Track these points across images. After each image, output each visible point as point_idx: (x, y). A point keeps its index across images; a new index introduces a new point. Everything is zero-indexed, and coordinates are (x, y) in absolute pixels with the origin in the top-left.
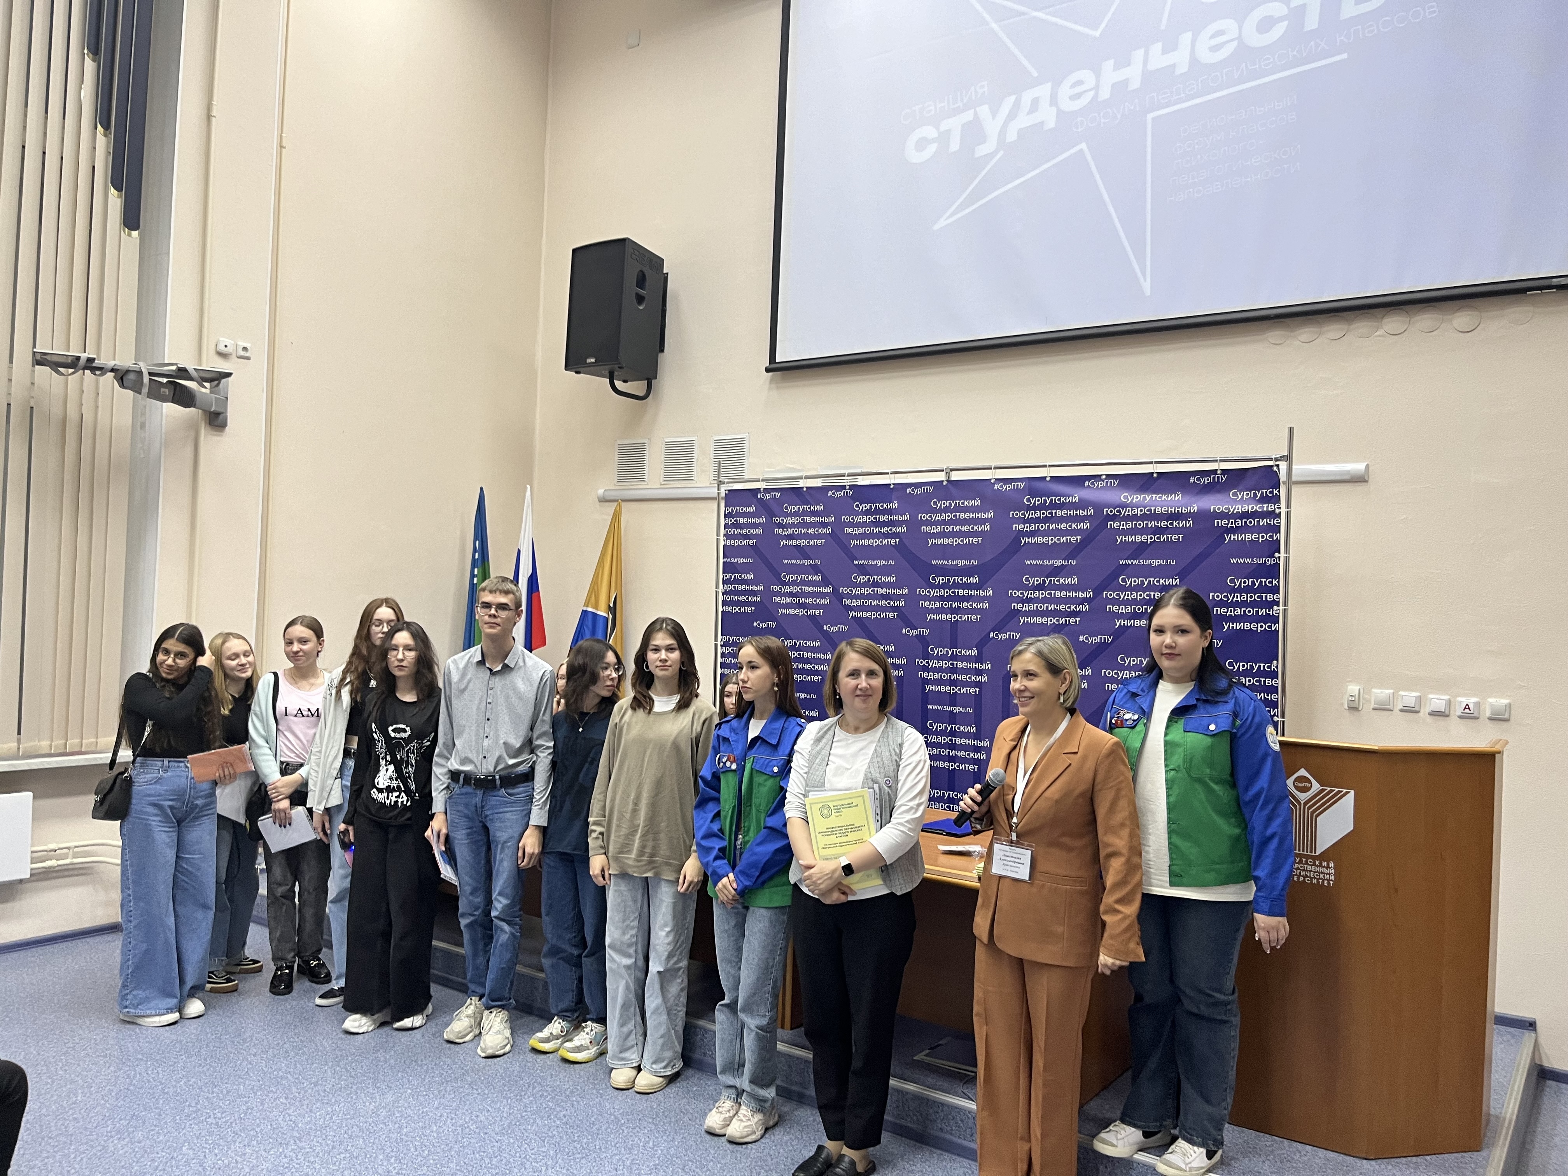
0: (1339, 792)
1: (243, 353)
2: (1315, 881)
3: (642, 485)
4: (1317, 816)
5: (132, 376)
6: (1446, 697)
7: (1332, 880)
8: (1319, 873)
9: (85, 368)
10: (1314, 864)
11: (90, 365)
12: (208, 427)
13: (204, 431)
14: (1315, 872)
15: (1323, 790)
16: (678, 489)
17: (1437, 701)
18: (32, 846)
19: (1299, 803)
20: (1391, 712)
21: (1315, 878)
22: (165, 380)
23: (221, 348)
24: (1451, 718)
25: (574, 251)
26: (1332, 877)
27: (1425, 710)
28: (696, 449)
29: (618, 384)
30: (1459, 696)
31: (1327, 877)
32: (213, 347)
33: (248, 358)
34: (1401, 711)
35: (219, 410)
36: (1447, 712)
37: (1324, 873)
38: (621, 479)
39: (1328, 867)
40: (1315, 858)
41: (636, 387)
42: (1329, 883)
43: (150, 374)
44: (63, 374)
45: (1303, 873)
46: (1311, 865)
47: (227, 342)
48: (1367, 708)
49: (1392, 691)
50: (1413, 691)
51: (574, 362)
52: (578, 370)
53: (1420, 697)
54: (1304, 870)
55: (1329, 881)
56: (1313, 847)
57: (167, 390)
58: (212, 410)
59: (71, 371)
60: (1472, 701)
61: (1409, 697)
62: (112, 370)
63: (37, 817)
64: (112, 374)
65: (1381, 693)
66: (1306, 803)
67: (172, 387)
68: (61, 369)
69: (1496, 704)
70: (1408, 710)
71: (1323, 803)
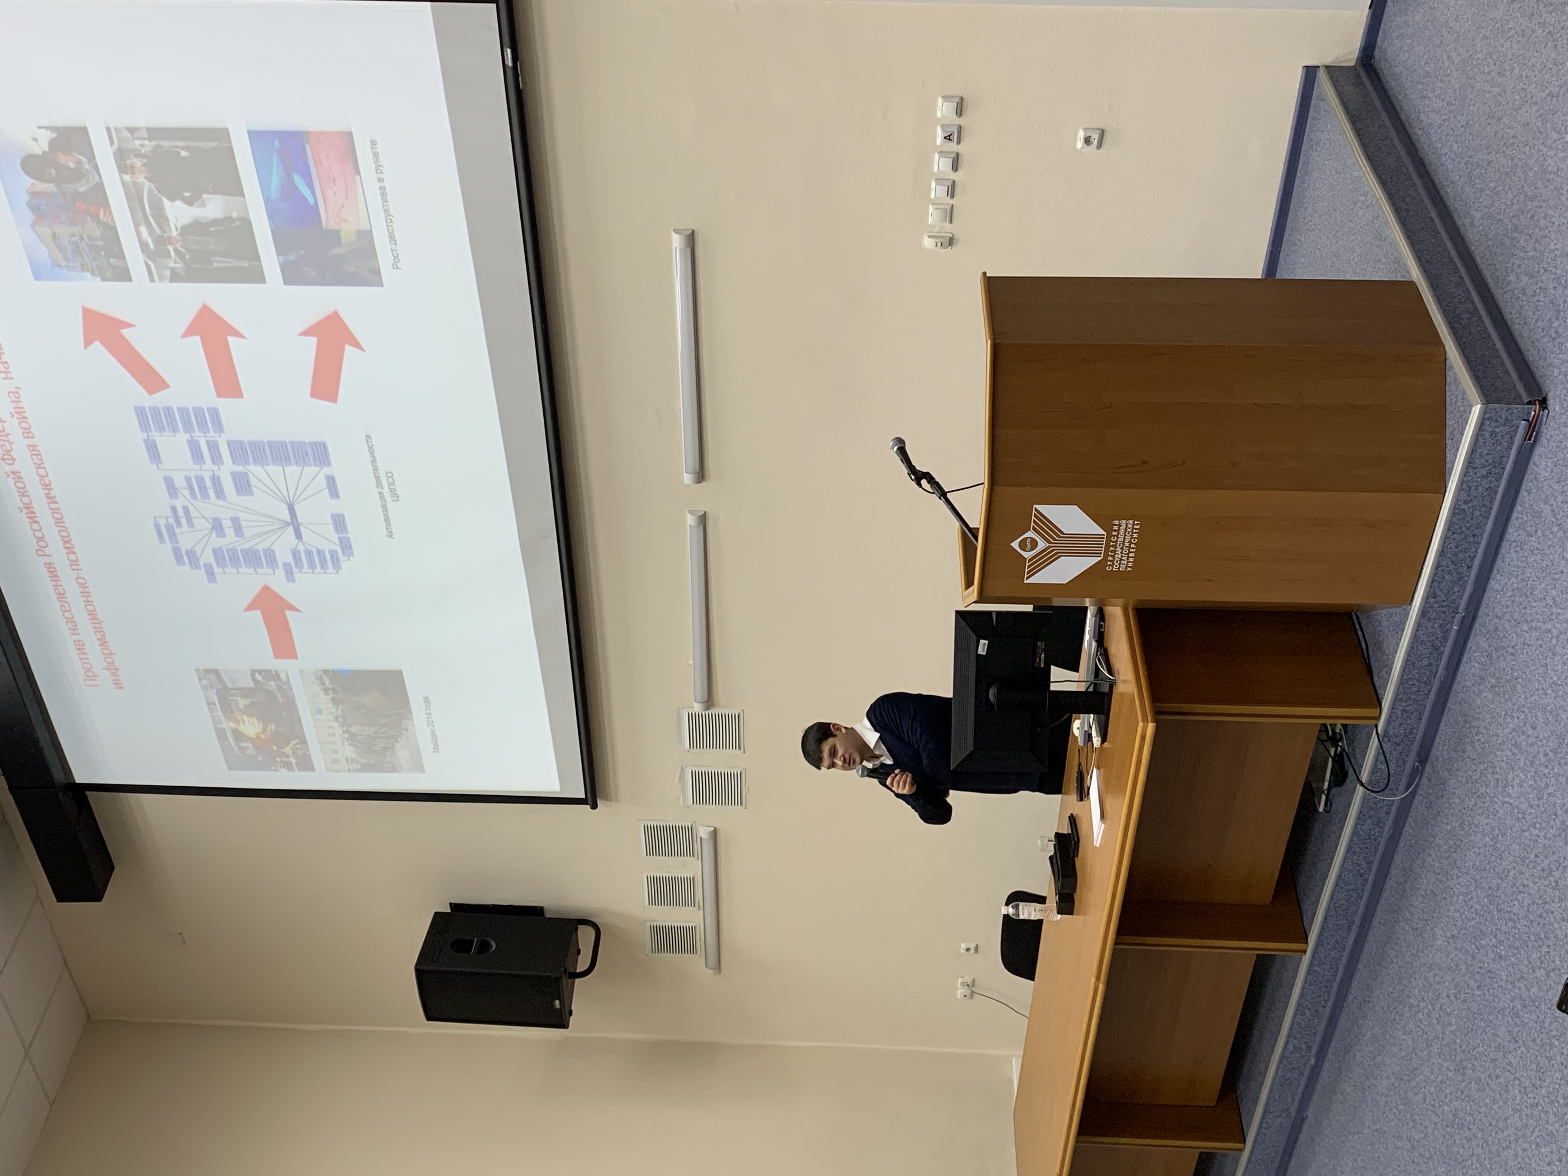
0: (1035, 515)
2: (1135, 535)
3: (700, 930)
4: (1063, 533)
6: (937, 156)
7: (1134, 522)
8: (1126, 532)
10: (1117, 536)
14: (1125, 535)
15: (1034, 528)
16: (703, 891)
17: (941, 165)
19: (1049, 547)
20: (954, 207)
21: (1132, 535)
24: (960, 152)
25: (429, 1018)
26: (1131, 522)
27: (953, 176)
28: (656, 874)
29: (583, 964)
30: (936, 143)
31: (1130, 526)
34: (952, 197)
36: (954, 155)
37: (1126, 528)
38: (694, 950)
39: (1120, 525)
40: (1109, 536)
41: (585, 936)
42: (1137, 524)
45: (1127, 544)
46: (1118, 538)
48: (948, 229)
49: (930, 206)
50: (930, 186)
51: (560, 1020)
53: (936, 180)
54: (1123, 544)
55: (1134, 524)
56: (1099, 536)
60: (940, 134)
61: (937, 191)
65: (933, 217)
66: (1049, 542)
69: (944, 110)
70: (952, 191)
71: (1048, 529)
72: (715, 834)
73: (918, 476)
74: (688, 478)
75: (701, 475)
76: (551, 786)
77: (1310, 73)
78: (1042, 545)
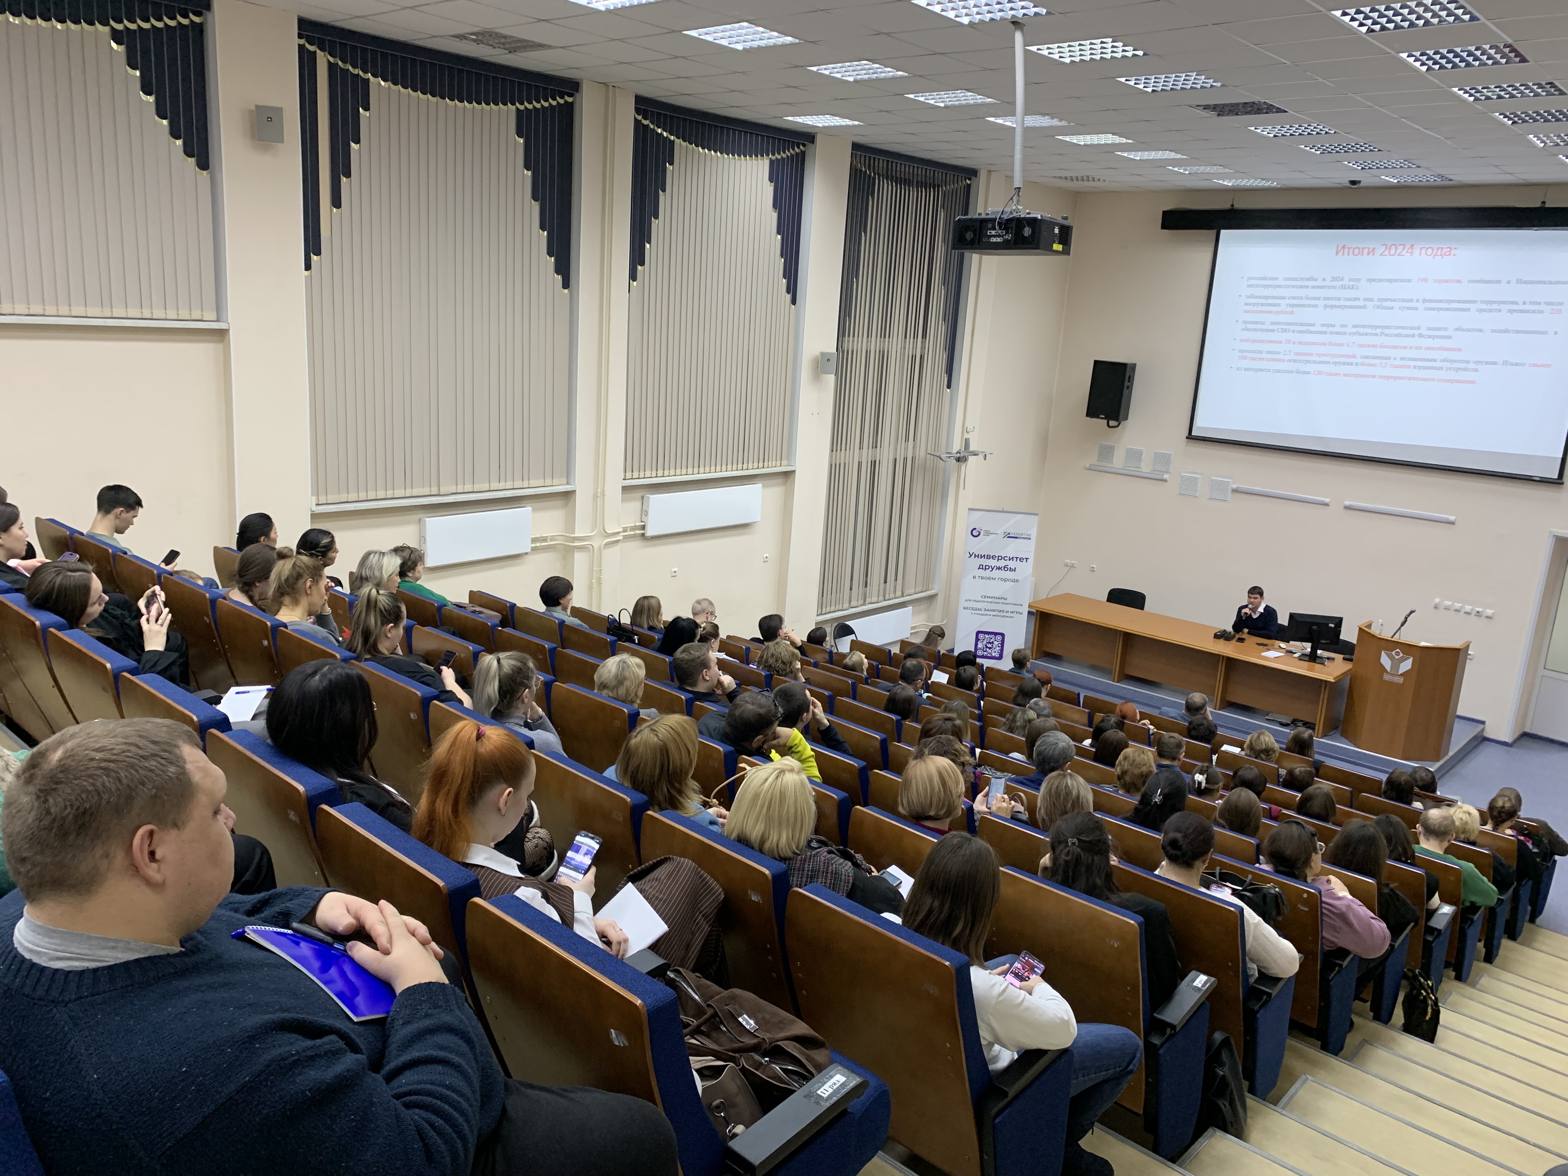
3: (1112, 466)
6: (1472, 607)
16: (1130, 470)
17: (1468, 608)
20: (1451, 611)
27: (1463, 612)
28: (1144, 455)
30: (1476, 608)
34: (1455, 611)
36: (1471, 613)
38: (1099, 461)
48: (1442, 608)
49: (1452, 603)
50: (1460, 604)
52: (1092, 417)
60: (1480, 610)
65: (1448, 603)
69: (1489, 612)
71: (1402, 660)
72: (1166, 481)
74: (1347, 503)
75: (1347, 508)
78: (1397, 657)
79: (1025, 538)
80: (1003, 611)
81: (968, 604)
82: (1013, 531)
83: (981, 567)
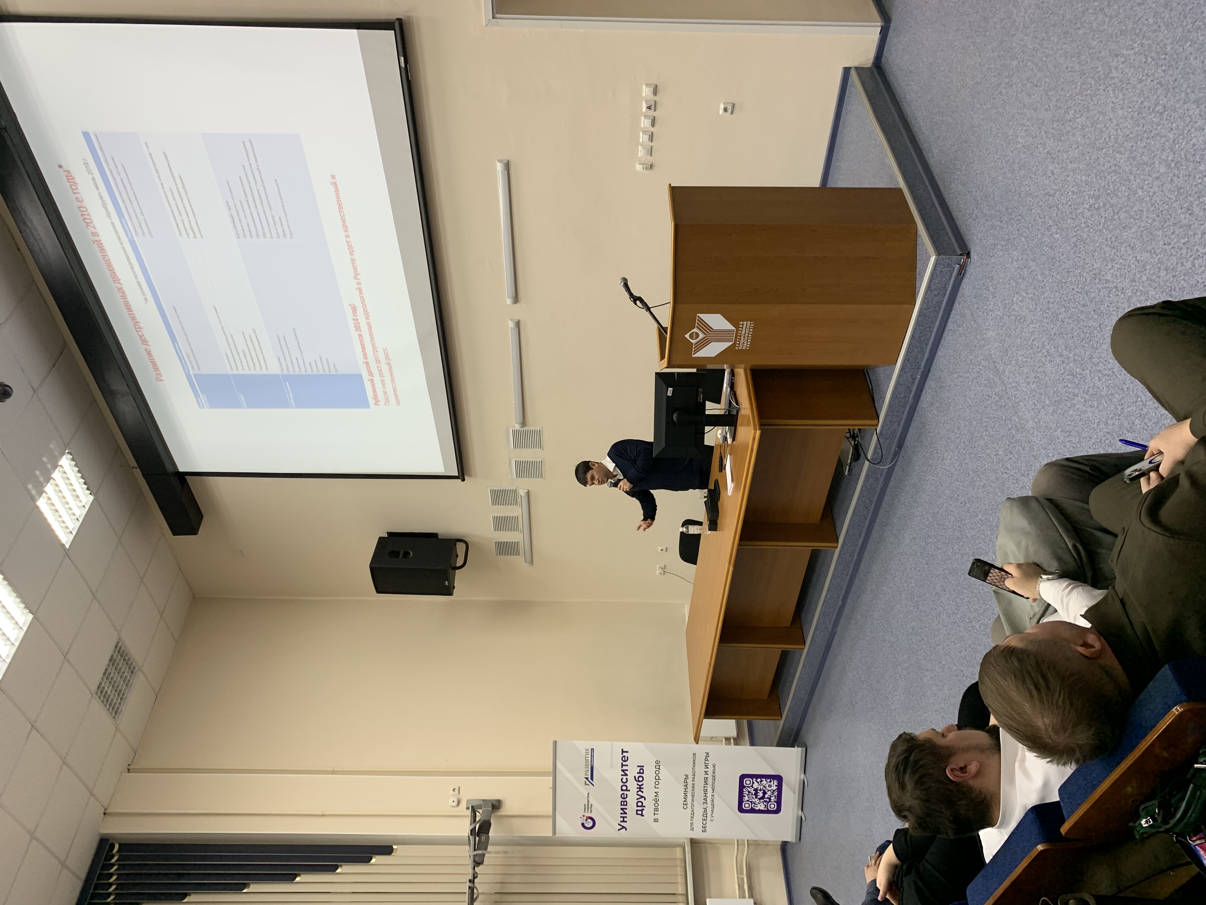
0: (698, 320)
1: (456, 792)
2: (751, 330)
3: (521, 543)
4: (712, 329)
5: (477, 859)
6: (643, 118)
8: (746, 328)
9: (474, 883)
10: (742, 330)
11: (472, 881)
12: (500, 810)
13: (503, 812)
14: (746, 330)
15: (697, 327)
16: (523, 523)
17: (645, 123)
18: (736, 898)
19: (705, 337)
20: (653, 147)
21: (749, 330)
22: (477, 838)
23: (455, 804)
24: (655, 116)
25: (378, 592)
26: (749, 322)
27: (652, 129)
28: (498, 515)
29: (459, 562)
30: (642, 111)
31: (748, 325)
32: (454, 808)
33: (459, 788)
34: (652, 141)
35: (491, 805)
36: (652, 118)
37: (746, 326)
38: (518, 554)
39: (743, 325)
40: (737, 330)
41: (460, 548)
42: (752, 324)
43: (475, 850)
44: (478, 895)
45: (747, 335)
47: (451, 800)
48: (650, 159)
49: (640, 147)
50: (639, 135)
51: (448, 591)
52: (452, 587)
53: (643, 132)
54: (745, 335)
55: (750, 324)
56: (732, 331)
57: (483, 838)
58: (491, 809)
59: (475, 891)
60: (644, 105)
61: (643, 138)
62: (474, 869)
63: (720, 895)
64: (476, 868)
65: (641, 152)
66: (705, 334)
67: (481, 835)
68: (475, 897)
69: (646, 92)
70: (651, 138)
71: (705, 327)
72: (528, 494)
73: (636, 299)
74: (509, 301)
75: (516, 299)
76: (440, 470)
77: (847, 71)
78: (701, 336)
79: (592, 756)
80: (706, 779)
81: (698, 826)
82: (584, 773)
83: (640, 812)
